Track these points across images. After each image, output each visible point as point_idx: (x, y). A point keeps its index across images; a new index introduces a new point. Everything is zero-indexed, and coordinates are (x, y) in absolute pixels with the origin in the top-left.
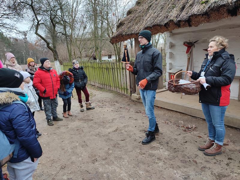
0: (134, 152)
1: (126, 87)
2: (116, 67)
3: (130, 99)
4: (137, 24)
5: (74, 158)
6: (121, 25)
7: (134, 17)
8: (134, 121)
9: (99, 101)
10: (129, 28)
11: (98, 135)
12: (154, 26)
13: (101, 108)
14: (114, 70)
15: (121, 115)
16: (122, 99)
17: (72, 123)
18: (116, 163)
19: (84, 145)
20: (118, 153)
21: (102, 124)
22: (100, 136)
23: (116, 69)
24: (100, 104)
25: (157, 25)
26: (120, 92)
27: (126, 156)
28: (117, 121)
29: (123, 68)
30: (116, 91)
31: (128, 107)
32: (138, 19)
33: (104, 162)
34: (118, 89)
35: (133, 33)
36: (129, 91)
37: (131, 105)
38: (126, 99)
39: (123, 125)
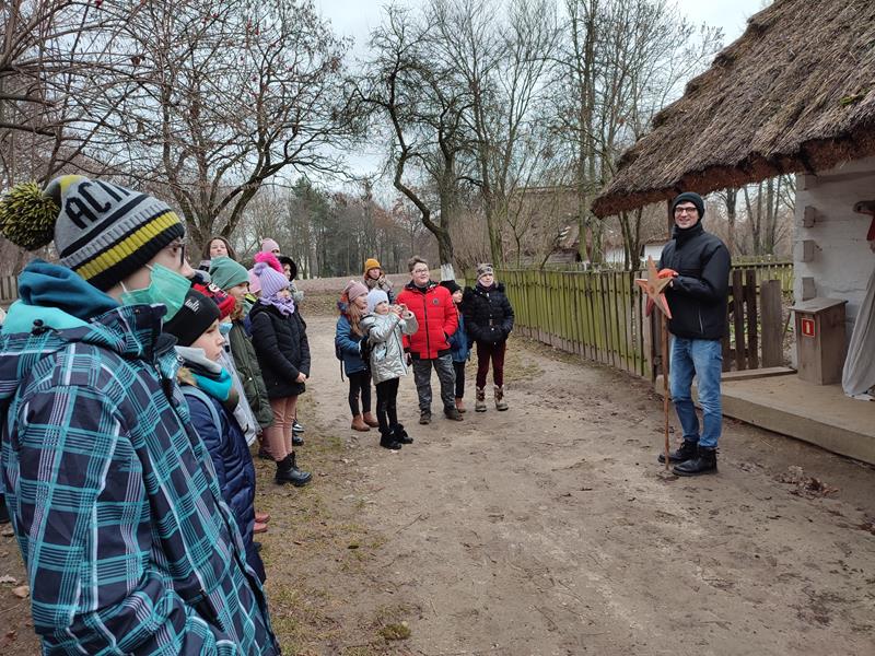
0: (604, 516)
1: (639, 354)
2: (612, 287)
3: (652, 392)
4: (670, 157)
5: (449, 507)
6: (629, 161)
7: (667, 136)
8: (639, 451)
9: (551, 391)
10: (646, 171)
11: (525, 470)
12: (709, 168)
13: (550, 410)
14: (606, 296)
15: (604, 433)
16: (625, 389)
17: (463, 438)
18: (547, 530)
19: (482, 486)
20: (561, 511)
21: (542, 447)
22: (527, 474)
23: (612, 294)
24: (553, 399)
25: (718, 166)
26: (624, 368)
27: (581, 522)
28: (586, 445)
29: (632, 290)
30: (611, 363)
31: (637, 415)
32: (675, 142)
33: (518, 524)
34: (617, 356)
35: (654, 187)
36: (649, 366)
37: (649, 408)
38: (639, 390)
39: (602, 457)
